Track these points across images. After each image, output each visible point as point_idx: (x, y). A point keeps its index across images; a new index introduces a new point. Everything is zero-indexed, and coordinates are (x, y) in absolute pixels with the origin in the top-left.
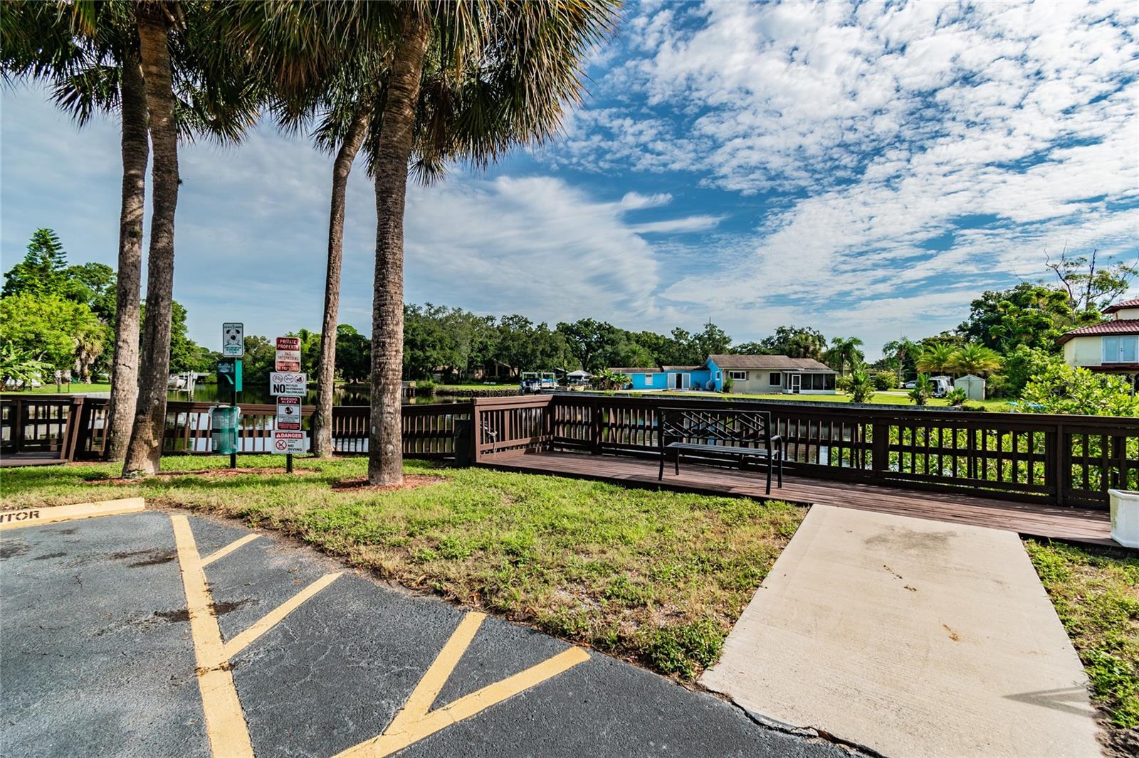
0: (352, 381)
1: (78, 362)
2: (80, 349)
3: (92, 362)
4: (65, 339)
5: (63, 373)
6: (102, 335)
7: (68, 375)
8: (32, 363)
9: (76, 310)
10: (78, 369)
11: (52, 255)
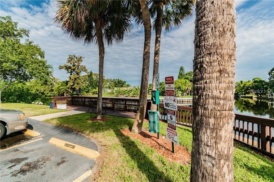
0: (260, 96)
1: (187, 91)
2: (187, 89)
3: (189, 91)
4: (184, 87)
5: (185, 93)
6: (191, 86)
7: (186, 94)
8: (179, 92)
9: (186, 81)
10: (187, 93)
11: (183, 71)
